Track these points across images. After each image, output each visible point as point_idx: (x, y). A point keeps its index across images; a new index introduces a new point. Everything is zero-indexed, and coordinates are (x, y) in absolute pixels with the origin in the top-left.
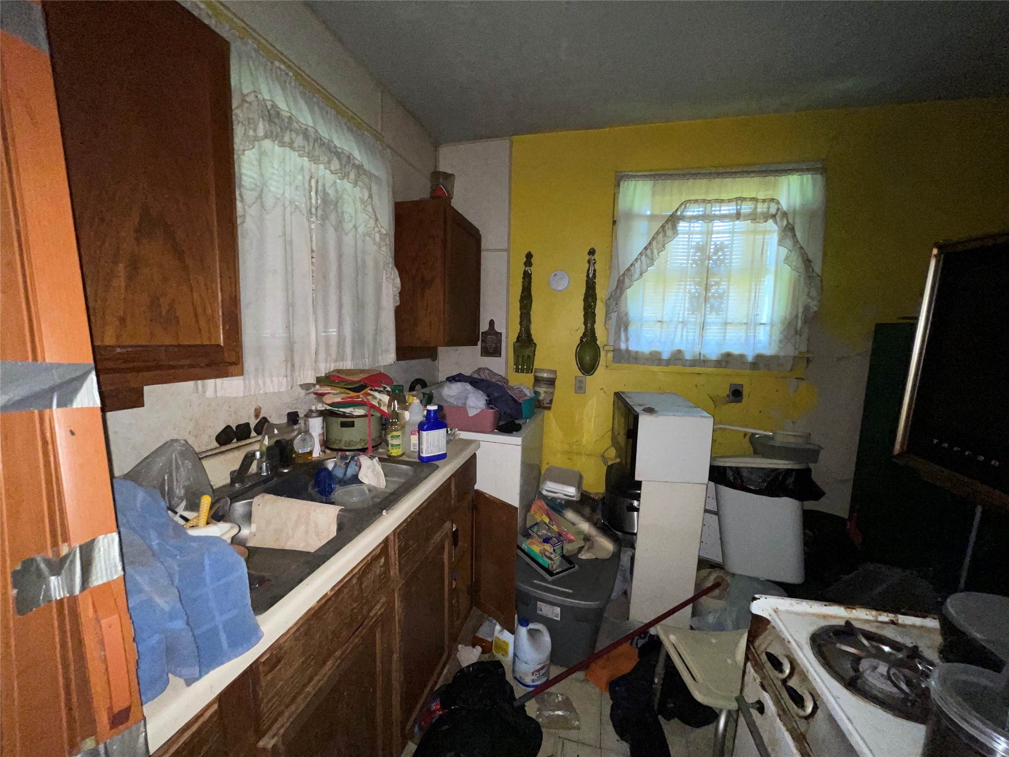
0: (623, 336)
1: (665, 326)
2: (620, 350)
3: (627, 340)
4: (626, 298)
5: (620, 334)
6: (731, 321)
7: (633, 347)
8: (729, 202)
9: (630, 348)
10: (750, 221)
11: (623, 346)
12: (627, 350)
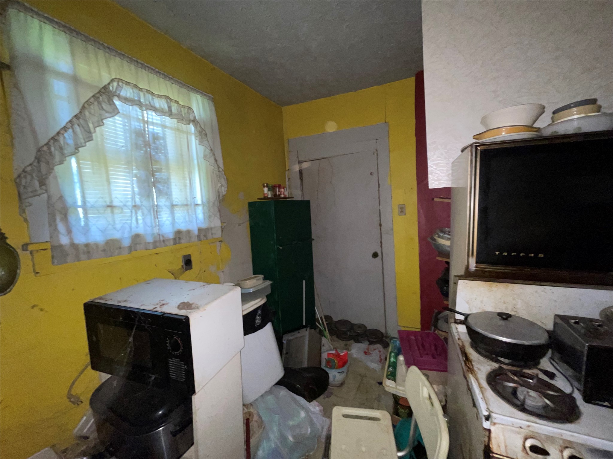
0: (61, 227)
1: (116, 211)
2: (60, 246)
3: (69, 231)
4: (55, 178)
5: (56, 226)
6: (176, 203)
7: (80, 239)
8: (158, 97)
9: (76, 242)
10: (176, 120)
11: (64, 240)
12: (73, 245)
